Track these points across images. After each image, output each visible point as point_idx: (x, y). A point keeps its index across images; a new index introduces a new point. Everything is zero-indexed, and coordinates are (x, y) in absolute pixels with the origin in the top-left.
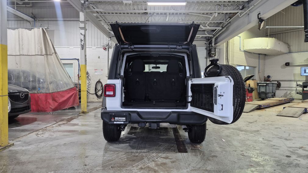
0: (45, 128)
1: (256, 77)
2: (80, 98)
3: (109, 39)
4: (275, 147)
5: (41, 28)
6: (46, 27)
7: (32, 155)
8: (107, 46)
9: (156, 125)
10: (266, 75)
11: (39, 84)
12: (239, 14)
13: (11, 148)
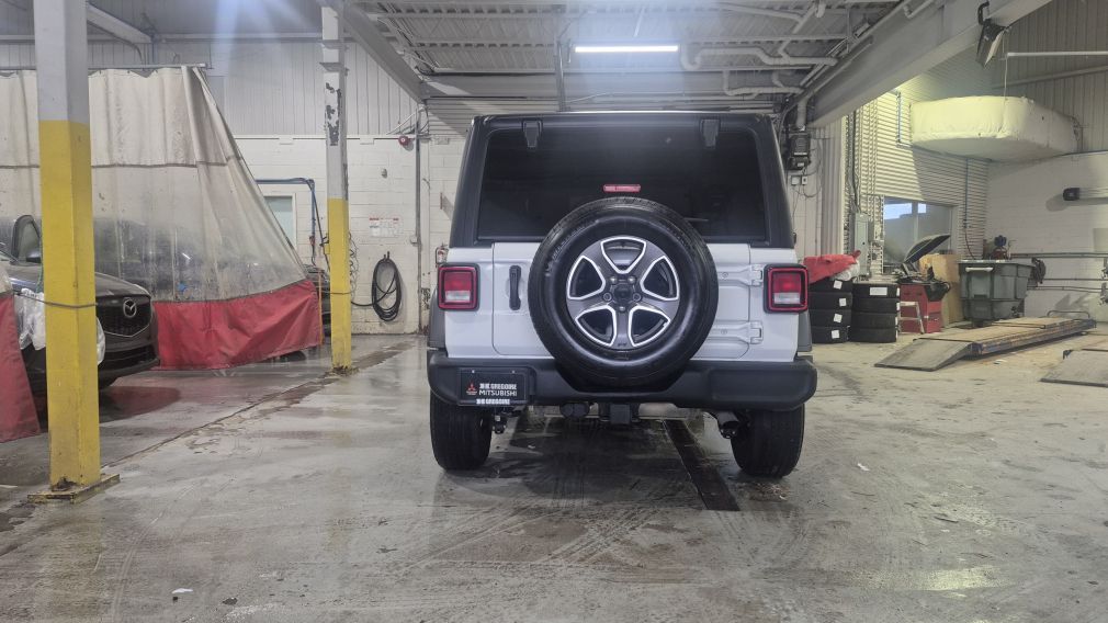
0: (215, 423)
1: (956, 243)
2: (327, 319)
3: (422, 107)
4: (1056, 492)
5: (184, 68)
6: (203, 65)
7: (190, 517)
8: (412, 132)
9: (626, 409)
10: (990, 237)
11: (181, 270)
12: (906, 9)
13: (111, 492)
